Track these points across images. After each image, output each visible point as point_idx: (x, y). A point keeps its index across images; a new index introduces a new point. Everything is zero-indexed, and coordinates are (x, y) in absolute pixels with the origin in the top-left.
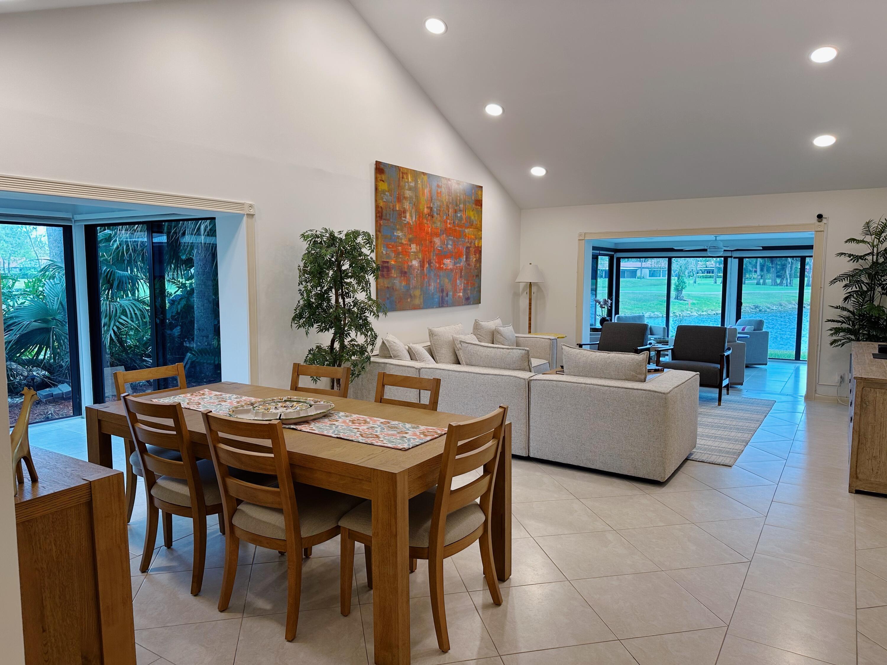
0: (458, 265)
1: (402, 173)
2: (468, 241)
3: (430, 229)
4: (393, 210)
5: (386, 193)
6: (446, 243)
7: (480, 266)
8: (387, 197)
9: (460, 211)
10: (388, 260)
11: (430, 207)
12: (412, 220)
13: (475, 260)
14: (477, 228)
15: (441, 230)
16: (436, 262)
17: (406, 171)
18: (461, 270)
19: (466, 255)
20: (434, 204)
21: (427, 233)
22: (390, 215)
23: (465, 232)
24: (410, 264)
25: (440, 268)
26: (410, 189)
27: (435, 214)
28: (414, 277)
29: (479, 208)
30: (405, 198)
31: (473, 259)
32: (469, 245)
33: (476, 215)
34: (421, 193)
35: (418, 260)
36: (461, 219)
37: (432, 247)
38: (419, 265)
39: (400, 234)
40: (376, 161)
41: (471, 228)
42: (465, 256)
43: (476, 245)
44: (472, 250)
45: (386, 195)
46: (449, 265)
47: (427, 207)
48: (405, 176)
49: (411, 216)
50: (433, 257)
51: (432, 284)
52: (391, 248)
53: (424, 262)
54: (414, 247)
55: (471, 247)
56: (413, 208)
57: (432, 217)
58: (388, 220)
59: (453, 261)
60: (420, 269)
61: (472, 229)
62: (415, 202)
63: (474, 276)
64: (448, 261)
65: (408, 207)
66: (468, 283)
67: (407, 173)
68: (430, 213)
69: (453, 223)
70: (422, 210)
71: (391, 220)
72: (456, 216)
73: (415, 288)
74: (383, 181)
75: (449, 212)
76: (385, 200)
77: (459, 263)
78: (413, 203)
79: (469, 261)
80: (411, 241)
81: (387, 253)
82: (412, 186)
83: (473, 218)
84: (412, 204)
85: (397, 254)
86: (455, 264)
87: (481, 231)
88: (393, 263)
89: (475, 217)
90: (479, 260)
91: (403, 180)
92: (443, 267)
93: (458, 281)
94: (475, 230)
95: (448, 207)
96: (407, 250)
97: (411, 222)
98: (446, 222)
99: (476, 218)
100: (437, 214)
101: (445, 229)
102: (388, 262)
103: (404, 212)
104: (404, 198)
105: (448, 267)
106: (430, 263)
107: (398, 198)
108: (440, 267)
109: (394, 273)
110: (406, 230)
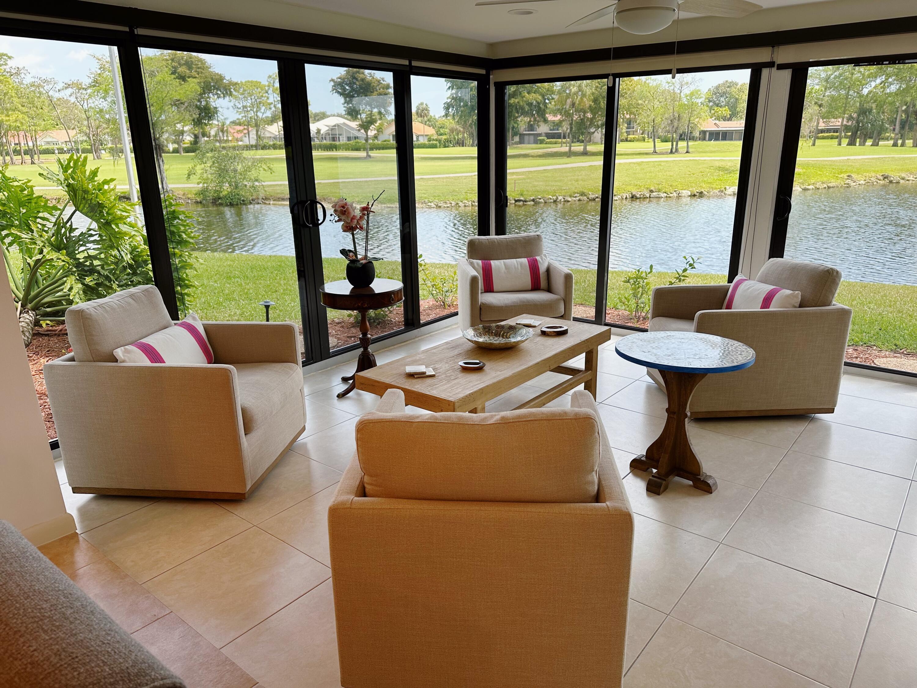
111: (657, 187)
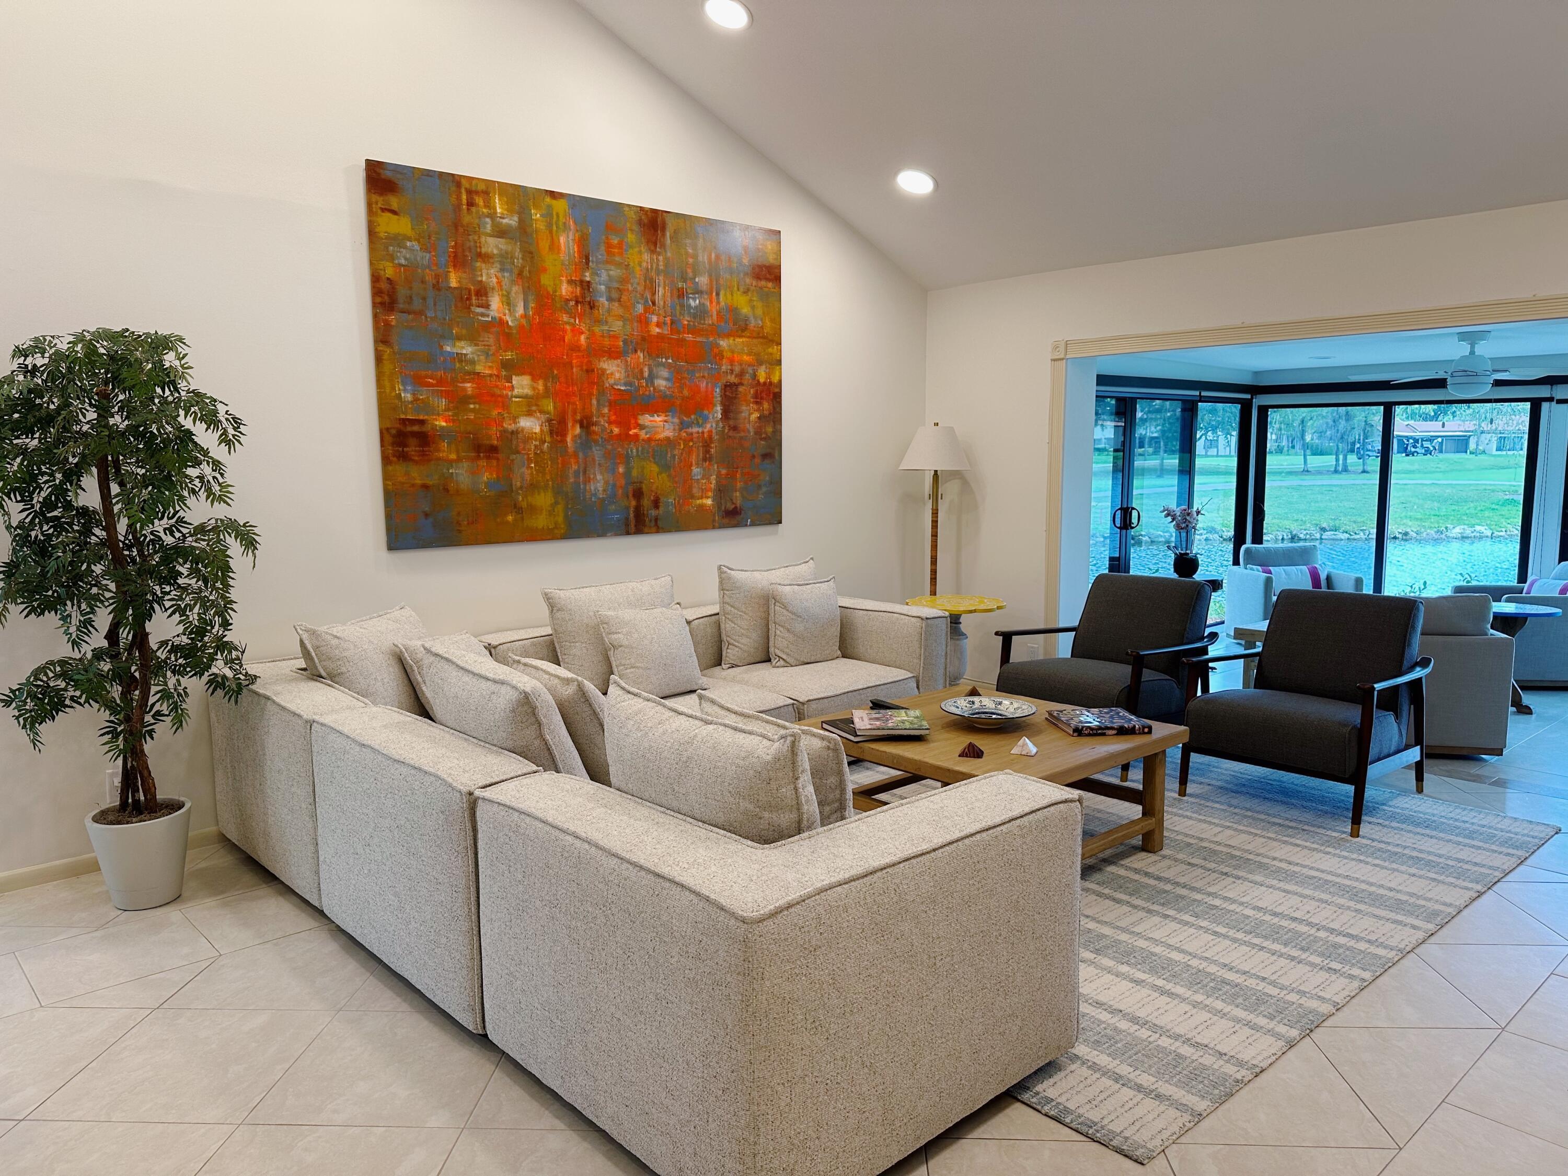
0: (695, 430)
1: (470, 192)
2: (732, 371)
3: (583, 338)
4: (437, 287)
5: (408, 244)
6: (646, 374)
7: (778, 433)
8: (411, 253)
9: (698, 292)
10: (421, 417)
11: (582, 282)
12: (512, 312)
13: (759, 418)
14: (764, 337)
15: (625, 342)
16: (610, 423)
17: (481, 187)
18: (707, 445)
19: (722, 404)
20: (595, 274)
21: (575, 348)
22: (424, 299)
23: (718, 346)
24: (509, 426)
25: (625, 437)
26: (501, 232)
27: (603, 300)
28: (529, 459)
29: (770, 285)
30: (485, 258)
31: (750, 415)
32: (732, 379)
33: (759, 305)
34: (544, 245)
35: (543, 417)
36: (701, 312)
37: (593, 383)
38: (546, 429)
39: (467, 349)
40: (367, 160)
41: (740, 337)
42: (719, 408)
43: (762, 380)
44: (746, 391)
45: (405, 247)
46: (659, 430)
47: (570, 282)
48: (480, 201)
49: (508, 302)
50: (598, 409)
51: (599, 477)
52: (432, 385)
53: (562, 422)
54: (522, 385)
55: (741, 384)
56: (513, 282)
57: (591, 308)
58: (420, 313)
59: (676, 420)
60: (548, 439)
61: (744, 339)
62: (523, 267)
63: (754, 457)
64: (656, 418)
65: (495, 280)
66: (731, 476)
67: (486, 193)
68: (583, 297)
69: (672, 322)
70: (550, 290)
71: (430, 314)
72: (682, 306)
73: (533, 487)
74: (394, 212)
75: (654, 294)
76: (403, 261)
77: (699, 425)
78: (516, 271)
79: (735, 419)
80: (511, 368)
81: (416, 400)
82: (510, 226)
83: (745, 310)
84: (511, 272)
85: (459, 401)
86: (682, 426)
87: (779, 343)
88: (444, 424)
89: (753, 307)
90: (774, 416)
91: (474, 209)
92: (637, 435)
93: (696, 471)
94: (755, 341)
95: (652, 281)
96: (498, 392)
97: (508, 318)
98: (643, 321)
99: (759, 312)
100: (610, 299)
101: (643, 339)
102: (422, 422)
103: (482, 292)
104: (480, 256)
105: (656, 433)
106: (586, 424)
107: (455, 257)
108: (628, 435)
109: (446, 451)
110: (490, 339)
111: (1332, 523)
